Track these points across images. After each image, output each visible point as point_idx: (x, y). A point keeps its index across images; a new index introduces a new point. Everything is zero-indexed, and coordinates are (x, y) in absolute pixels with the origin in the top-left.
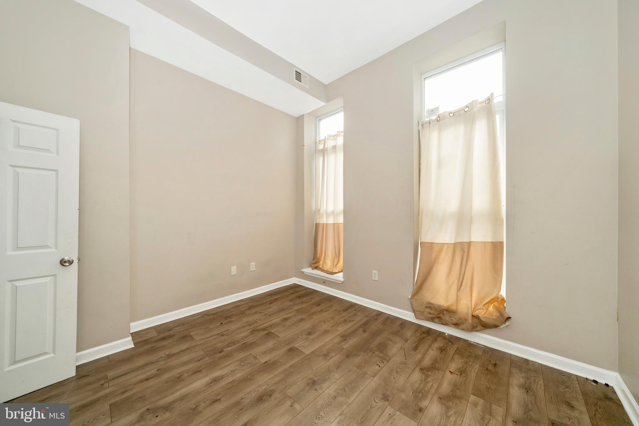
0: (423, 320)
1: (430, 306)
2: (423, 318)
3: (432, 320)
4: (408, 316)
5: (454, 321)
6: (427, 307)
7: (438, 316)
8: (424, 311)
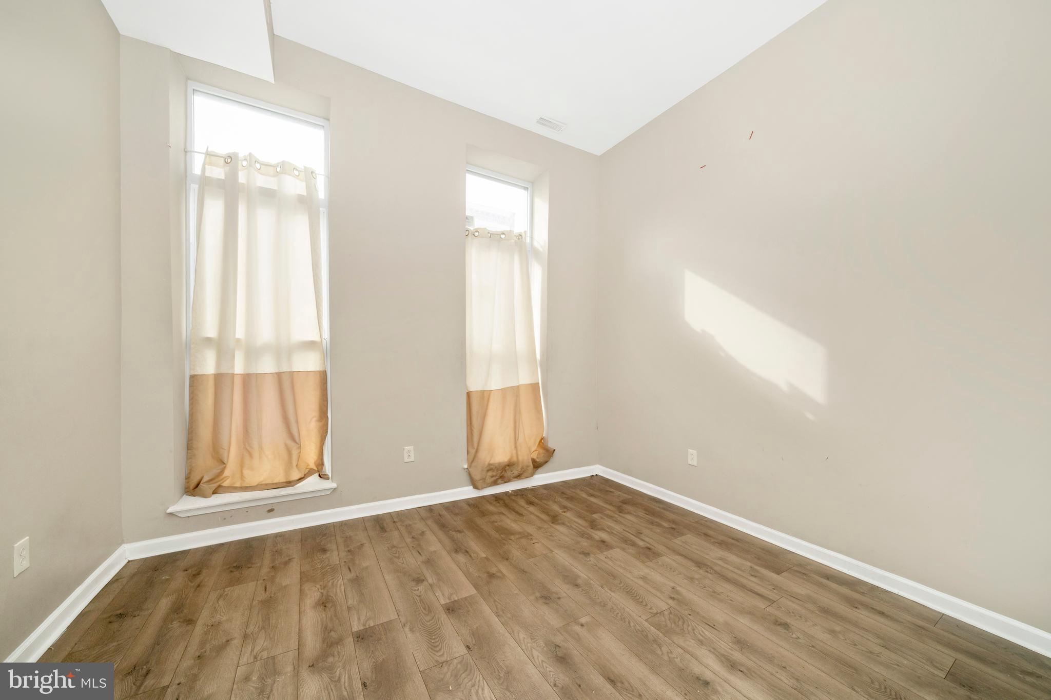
0: (486, 487)
1: (490, 468)
2: (486, 486)
3: (495, 483)
4: (467, 493)
5: (516, 473)
6: (488, 471)
7: (501, 475)
8: (486, 477)
